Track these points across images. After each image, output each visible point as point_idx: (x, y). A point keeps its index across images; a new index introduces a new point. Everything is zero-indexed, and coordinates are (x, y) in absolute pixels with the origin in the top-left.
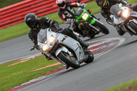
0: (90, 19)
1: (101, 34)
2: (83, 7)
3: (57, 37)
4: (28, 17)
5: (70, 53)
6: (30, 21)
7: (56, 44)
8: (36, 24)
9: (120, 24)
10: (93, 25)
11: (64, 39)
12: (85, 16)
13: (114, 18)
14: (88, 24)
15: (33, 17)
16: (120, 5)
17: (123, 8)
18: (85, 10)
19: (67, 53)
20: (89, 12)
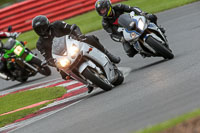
0: (24, 55)
1: (39, 75)
2: (14, 38)
3: (80, 48)
4: (36, 21)
5: (98, 69)
6: (39, 26)
7: (79, 56)
8: (48, 31)
9: (132, 41)
10: (29, 62)
11: (90, 50)
12: (18, 50)
13: (124, 32)
14: (21, 62)
15: (44, 21)
16: (132, 13)
17: (137, 18)
18: (17, 42)
19: (95, 69)
20: (23, 44)
